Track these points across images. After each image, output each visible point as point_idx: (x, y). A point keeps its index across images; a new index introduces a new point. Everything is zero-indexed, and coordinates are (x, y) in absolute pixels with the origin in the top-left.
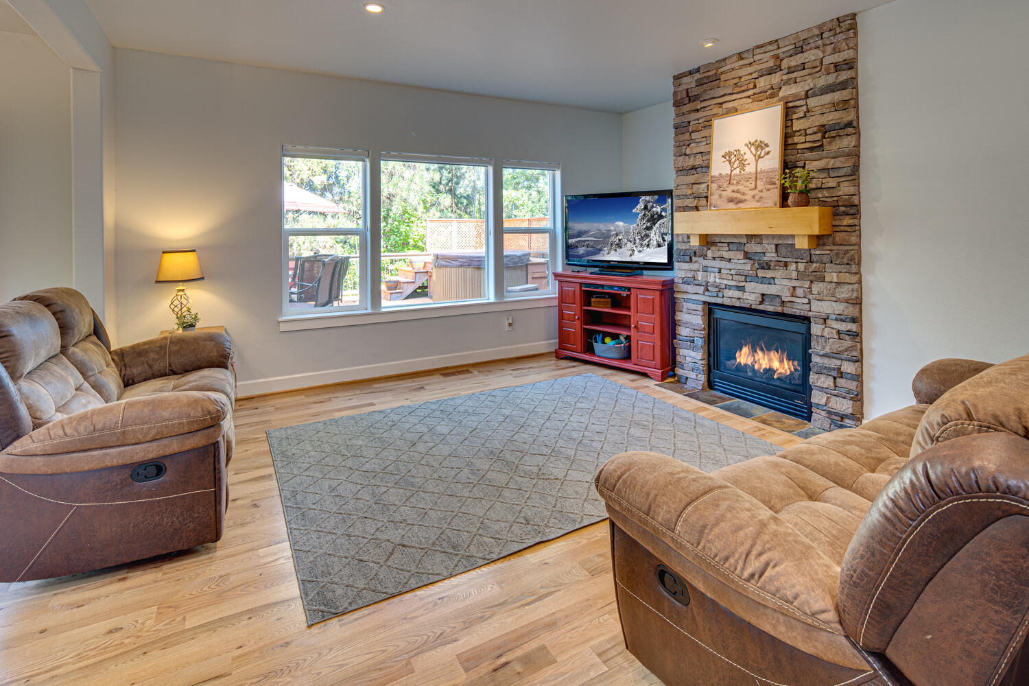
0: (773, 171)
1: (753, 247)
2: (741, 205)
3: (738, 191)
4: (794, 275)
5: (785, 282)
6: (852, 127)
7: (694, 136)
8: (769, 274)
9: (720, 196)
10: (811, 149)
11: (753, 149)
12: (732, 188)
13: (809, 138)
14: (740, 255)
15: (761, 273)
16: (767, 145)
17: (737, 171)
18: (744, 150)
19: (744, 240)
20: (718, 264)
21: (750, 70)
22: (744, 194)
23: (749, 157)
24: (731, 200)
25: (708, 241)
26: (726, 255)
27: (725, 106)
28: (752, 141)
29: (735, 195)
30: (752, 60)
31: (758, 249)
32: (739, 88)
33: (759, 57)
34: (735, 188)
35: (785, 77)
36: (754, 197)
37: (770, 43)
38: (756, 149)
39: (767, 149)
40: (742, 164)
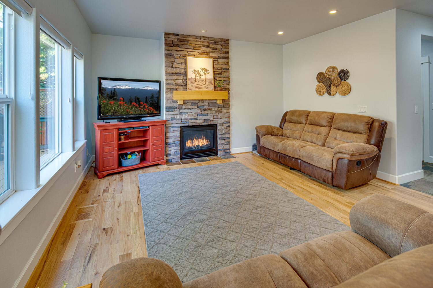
0: (211, 79)
1: (200, 104)
2: (200, 89)
3: (199, 85)
4: (214, 112)
5: (211, 114)
6: (227, 70)
7: (176, 60)
8: (206, 112)
9: (192, 86)
10: (218, 74)
11: (203, 71)
12: (196, 83)
13: (218, 71)
14: (196, 107)
15: (203, 112)
16: (208, 70)
17: (198, 77)
18: (200, 70)
19: (197, 102)
20: (186, 111)
21: (200, 43)
22: (201, 86)
23: (202, 73)
24: (197, 87)
25: (185, 102)
26: (190, 107)
27: (189, 53)
28: (203, 68)
29: (198, 86)
30: (200, 40)
31: (203, 104)
32: (195, 48)
33: (202, 40)
34: (198, 83)
35: (211, 50)
36: (205, 87)
37: (207, 37)
38: (205, 71)
39: (208, 72)
40: (200, 75)
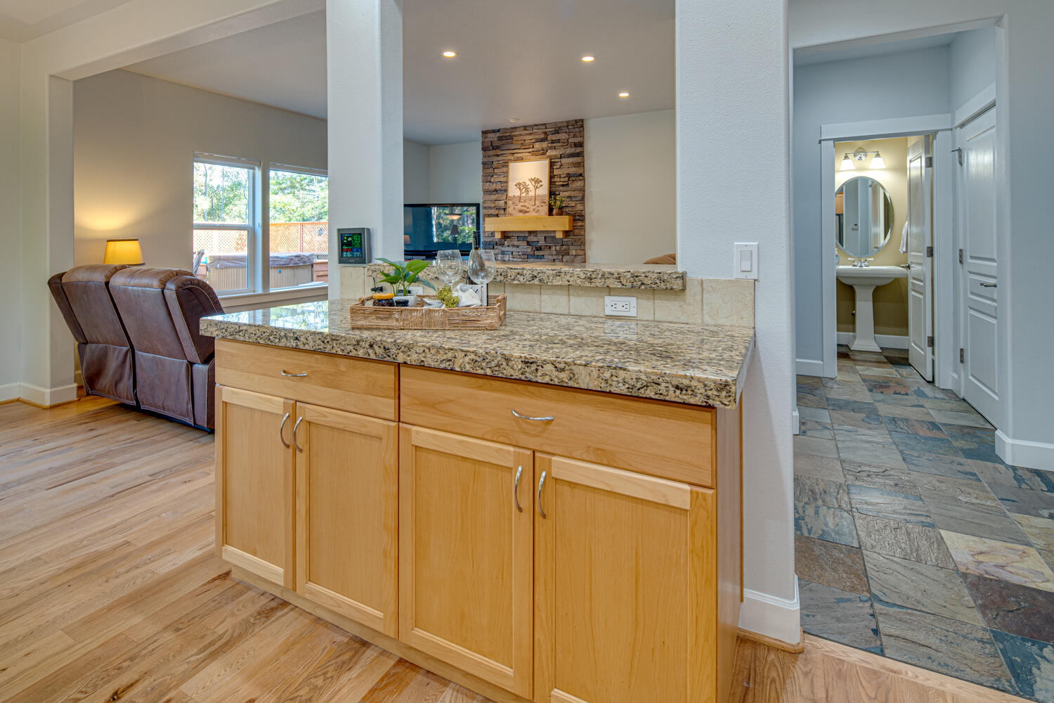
0: (544, 195)
1: (532, 238)
2: (526, 214)
3: (525, 206)
4: (554, 253)
5: (549, 257)
6: (581, 176)
7: (496, 171)
8: (541, 253)
9: (514, 209)
10: (563, 185)
11: (533, 182)
12: (521, 204)
13: (562, 180)
14: (525, 243)
15: (537, 253)
16: (541, 181)
17: (524, 195)
18: (528, 182)
19: (527, 235)
20: (511, 249)
21: (530, 137)
22: (528, 208)
23: (531, 187)
24: (521, 211)
25: (505, 235)
26: (516, 243)
27: (516, 155)
28: (533, 178)
29: (523, 208)
30: (531, 132)
31: (535, 239)
32: (524, 146)
33: (535, 131)
34: (523, 204)
35: (550, 145)
36: (534, 210)
37: (542, 125)
38: (535, 182)
39: (541, 184)
40: (527, 190)
